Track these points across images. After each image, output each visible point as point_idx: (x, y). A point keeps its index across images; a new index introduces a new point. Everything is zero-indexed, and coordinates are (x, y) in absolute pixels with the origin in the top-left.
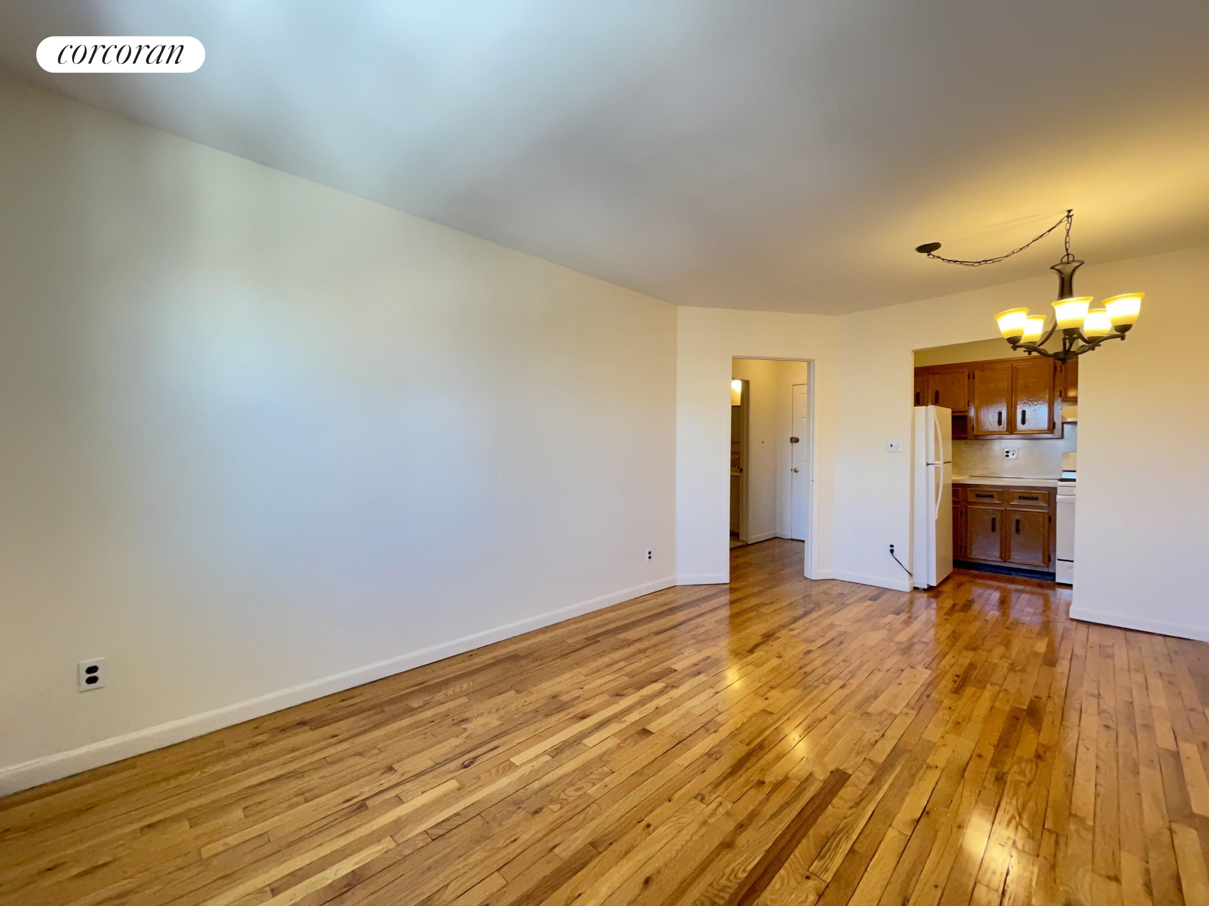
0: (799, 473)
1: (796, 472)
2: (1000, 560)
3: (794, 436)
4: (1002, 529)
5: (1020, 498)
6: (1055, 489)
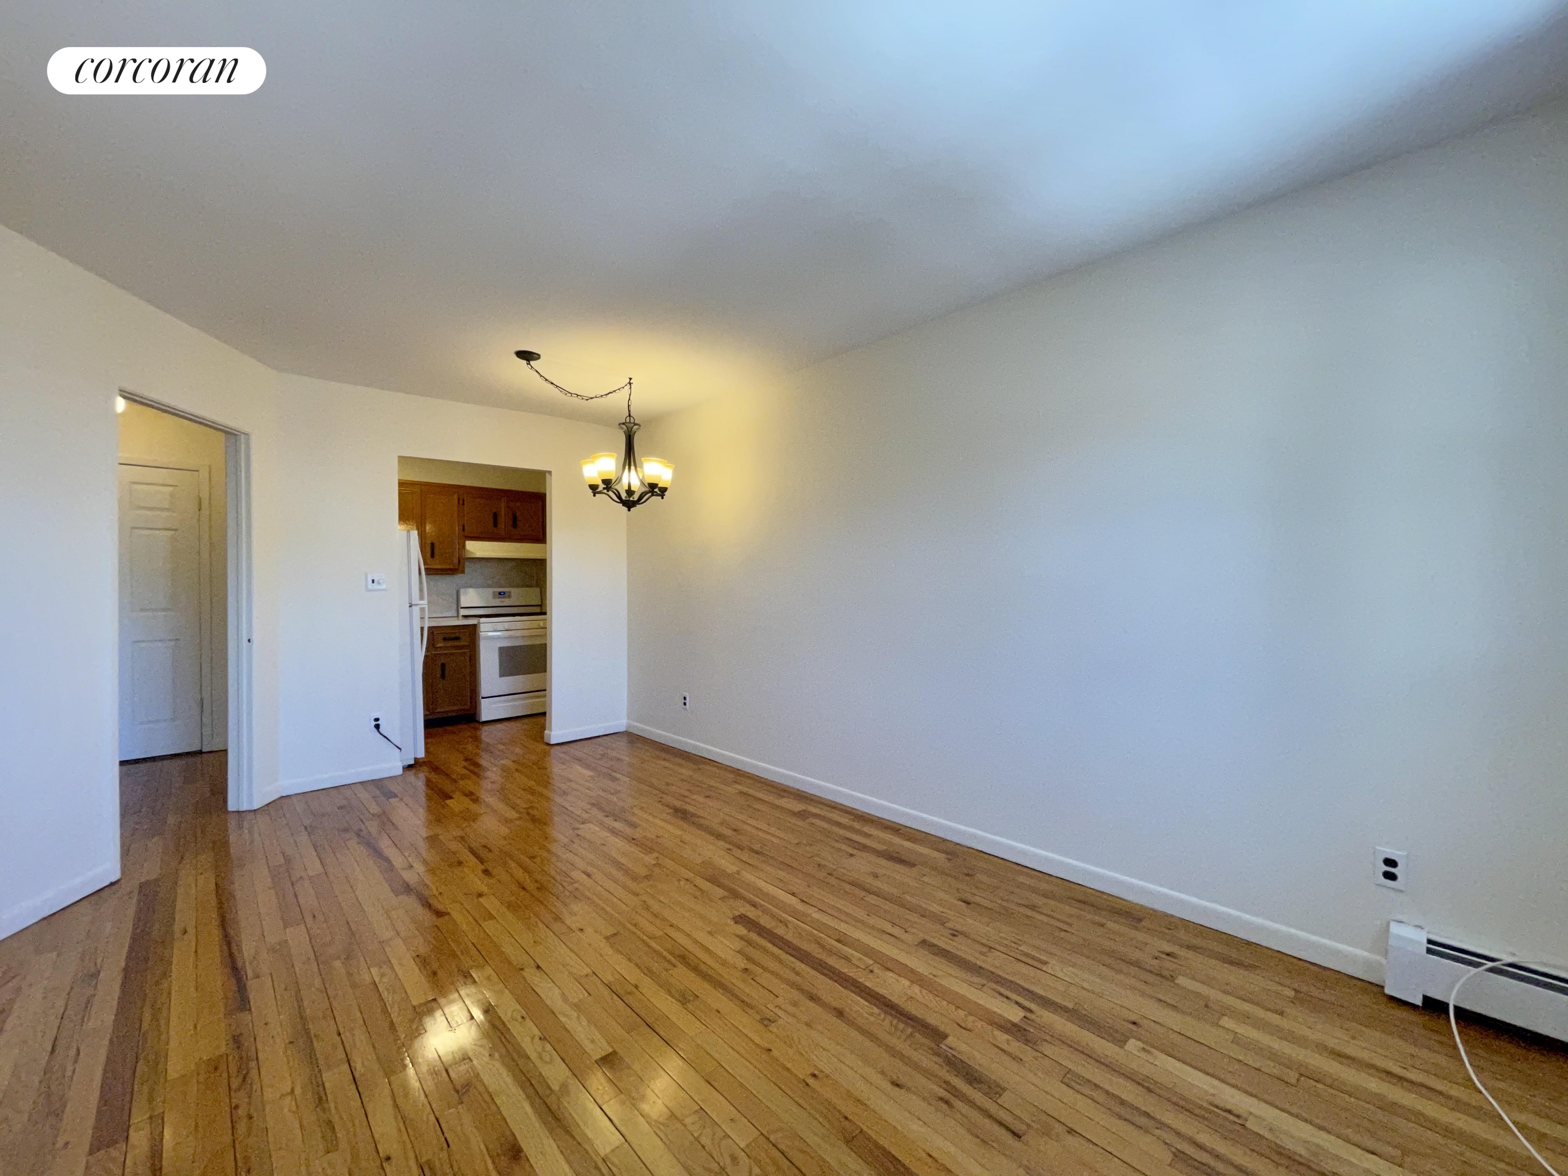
5: (445, 639)
6: (475, 627)
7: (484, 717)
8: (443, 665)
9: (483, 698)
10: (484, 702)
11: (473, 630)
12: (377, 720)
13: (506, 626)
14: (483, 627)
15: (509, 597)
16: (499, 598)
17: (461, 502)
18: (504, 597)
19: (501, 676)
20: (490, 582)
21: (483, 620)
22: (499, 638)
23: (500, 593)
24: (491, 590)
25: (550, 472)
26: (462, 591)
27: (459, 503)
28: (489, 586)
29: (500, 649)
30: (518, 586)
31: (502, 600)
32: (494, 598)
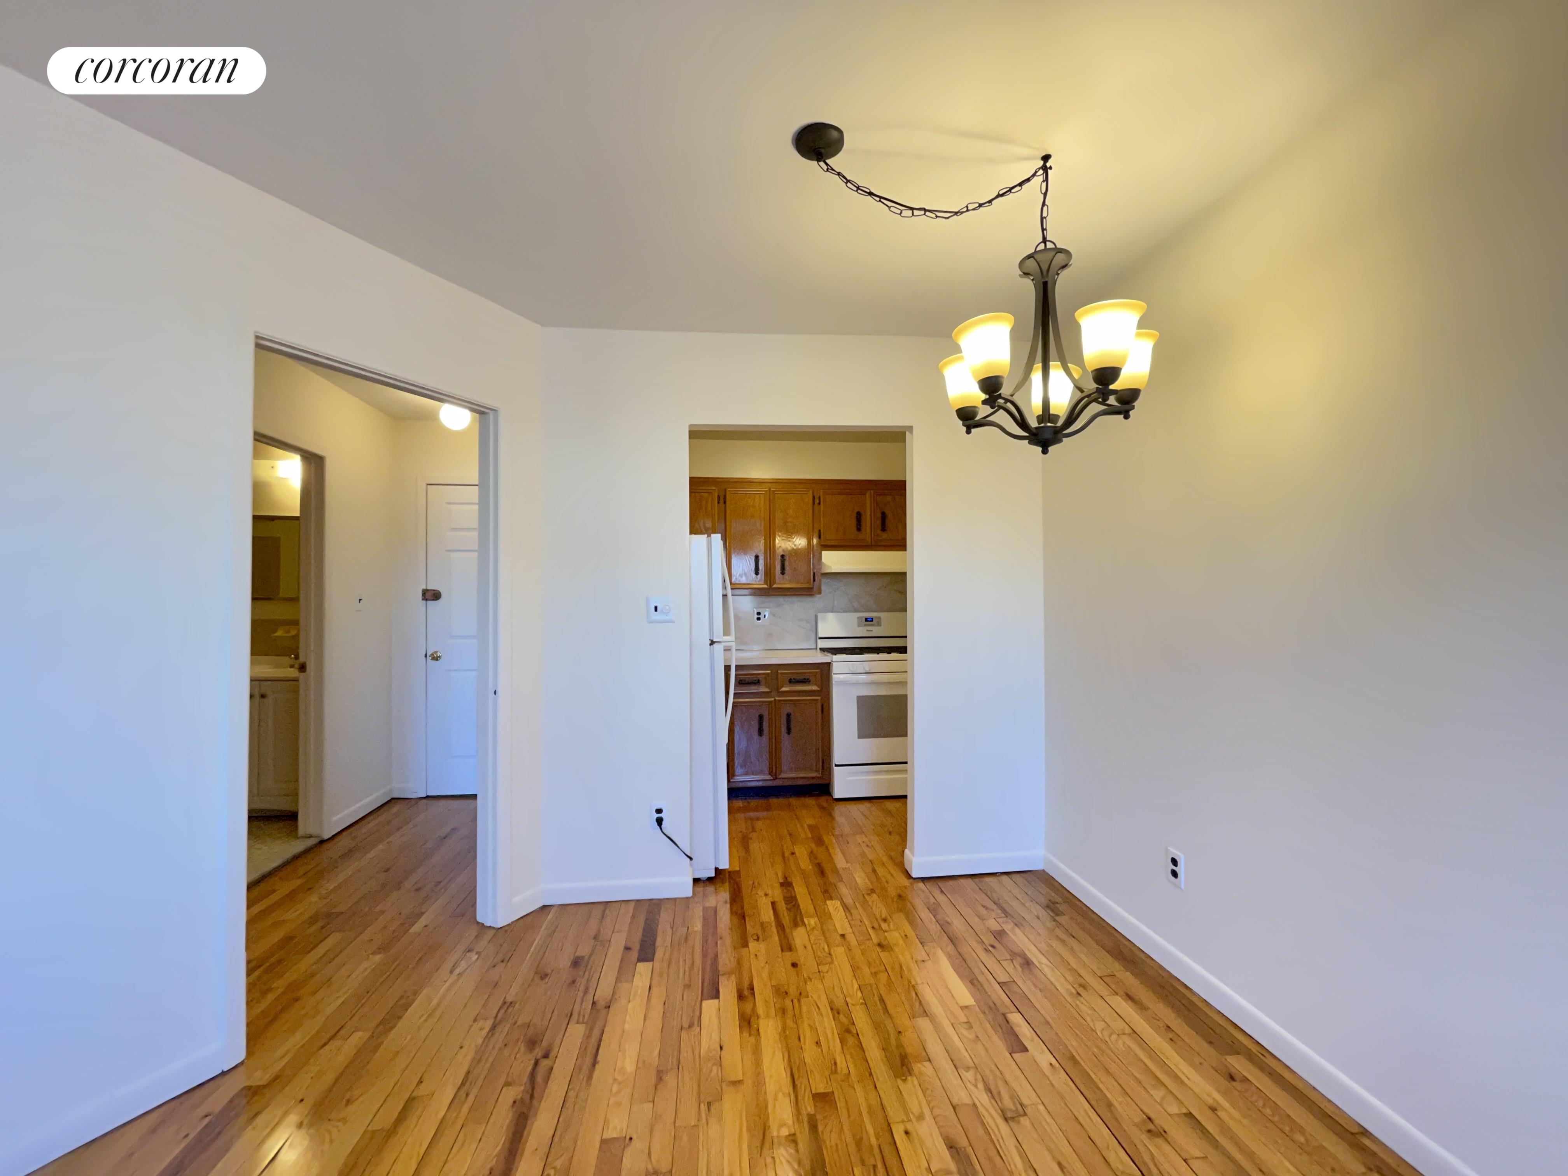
0: (441, 660)
1: (436, 658)
2: (769, 777)
3: (429, 588)
4: (770, 732)
5: (790, 681)
6: (828, 665)
7: (837, 794)
8: (789, 715)
9: (836, 766)
10: (836, 770)
11: (825, 669)
12: (659, 811)
13: (867, 667)
14: (836, 668)
15: (879, 624)
16: (865, 625)
17: (816, 501)
18: (873, 625)
19: (859, 737)
20: (856, 605)
21: (837, 658)
22: (857, 684)
23: (866, 620)
24: (854, 616)
25: (910, 428)
26: (820, 615)
27: (814, 503)
28: (856, 611)
29: (858, 697)
30: (890, 610)
31: (869, 628)
32: (859, 626)
